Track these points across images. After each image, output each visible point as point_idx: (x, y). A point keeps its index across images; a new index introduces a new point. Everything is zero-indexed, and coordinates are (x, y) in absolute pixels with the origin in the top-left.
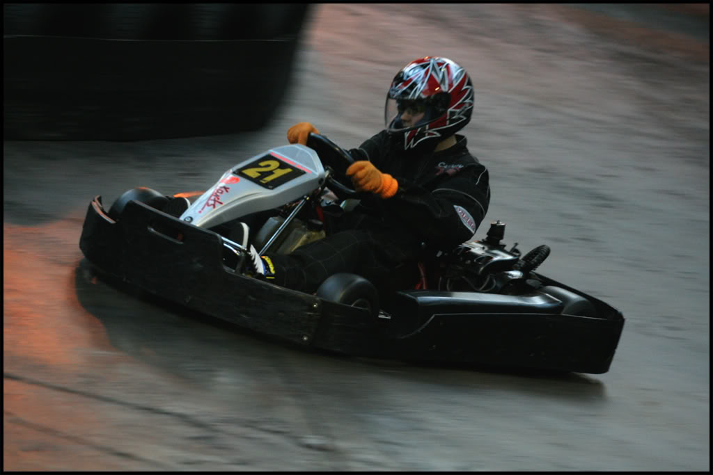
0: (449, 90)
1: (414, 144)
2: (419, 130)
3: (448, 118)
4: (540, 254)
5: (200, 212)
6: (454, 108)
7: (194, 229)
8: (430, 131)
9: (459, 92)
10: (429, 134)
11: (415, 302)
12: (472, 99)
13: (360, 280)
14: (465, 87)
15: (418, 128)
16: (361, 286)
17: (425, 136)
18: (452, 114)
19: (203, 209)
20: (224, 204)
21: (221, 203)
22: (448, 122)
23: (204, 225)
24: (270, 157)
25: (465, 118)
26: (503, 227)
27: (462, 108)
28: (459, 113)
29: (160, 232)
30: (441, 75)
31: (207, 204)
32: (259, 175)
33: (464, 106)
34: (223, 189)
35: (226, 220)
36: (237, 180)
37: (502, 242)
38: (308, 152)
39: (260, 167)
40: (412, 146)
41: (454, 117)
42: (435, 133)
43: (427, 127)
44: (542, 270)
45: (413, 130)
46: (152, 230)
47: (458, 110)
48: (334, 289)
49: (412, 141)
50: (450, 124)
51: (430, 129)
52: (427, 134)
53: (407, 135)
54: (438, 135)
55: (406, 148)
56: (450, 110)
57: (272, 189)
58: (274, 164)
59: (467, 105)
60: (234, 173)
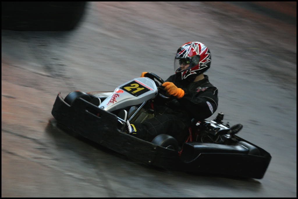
0: (199, 54)
1: (186, 77)
2: (187, 71)
3: (199, 66)
4: (238, 128)
5: (107, 105)
6: (202, 62)
7: (104, 112)
8: (192, 72)
9: (204, 55)
10: (192, 73)
11: (193, 148)
12: (210, 58)
13: (170, 137)
14: (206, 53)
15: (187, 70)
16: (170, 139)
17: (190, 74)
18: (201, 64)
19: (108, 103)
20: (118, 101)
21: (116, 101)
22: (199, 68)
23: (109, 110)
24: (134, 82)
25: (207, 66)
26: (223, 115)
27: (206, 62)
28: (204, 64)
29: (90, 112)
30: (196, 48)
31: (110, 102)
32: (131, 90)
33: (206, 61)
34: (117, 95)
35: (117, 108)
36: (123, 92)
37: (222, 121)
38: (150, 81)
39: (131, 86)
40: (185, 78)
41: (202, 66)
42: (194, 72)
43: (191, 70)
44: (239, 135)
45: (185, 71)
46: (87, 111)
47: (204, 63)
48: (159, 140)
49: (185, 76)
50: (200, 68)
51: (192, 70)
52: (191, 73)
53: (182, 73)
54: (196, 73)
55: (182, 79)
56: (200, 62)
57: (137, 96)
58: (137, 86)
59: (208, 61)
60: (120, 88)
